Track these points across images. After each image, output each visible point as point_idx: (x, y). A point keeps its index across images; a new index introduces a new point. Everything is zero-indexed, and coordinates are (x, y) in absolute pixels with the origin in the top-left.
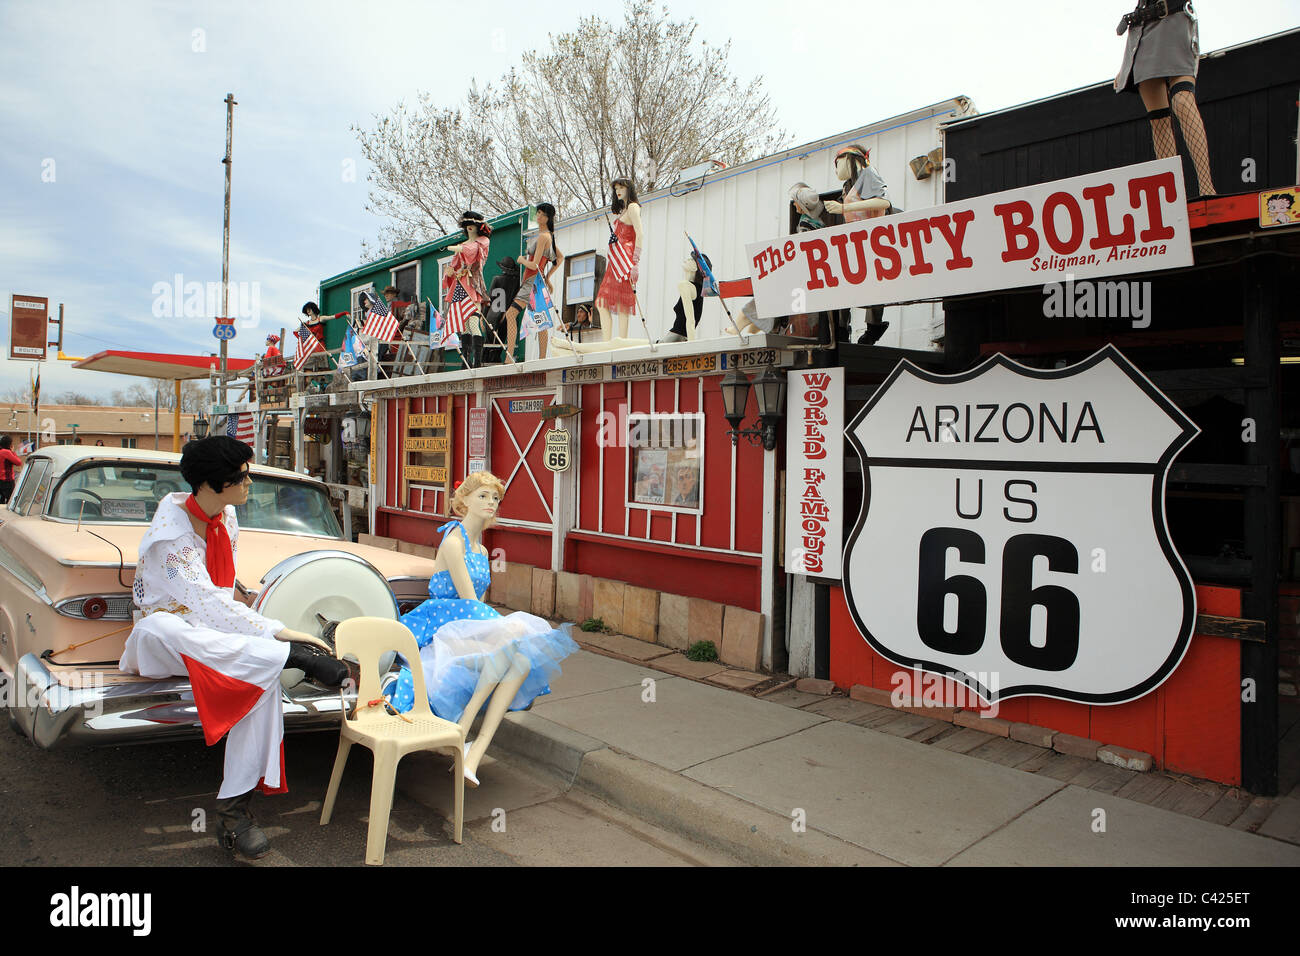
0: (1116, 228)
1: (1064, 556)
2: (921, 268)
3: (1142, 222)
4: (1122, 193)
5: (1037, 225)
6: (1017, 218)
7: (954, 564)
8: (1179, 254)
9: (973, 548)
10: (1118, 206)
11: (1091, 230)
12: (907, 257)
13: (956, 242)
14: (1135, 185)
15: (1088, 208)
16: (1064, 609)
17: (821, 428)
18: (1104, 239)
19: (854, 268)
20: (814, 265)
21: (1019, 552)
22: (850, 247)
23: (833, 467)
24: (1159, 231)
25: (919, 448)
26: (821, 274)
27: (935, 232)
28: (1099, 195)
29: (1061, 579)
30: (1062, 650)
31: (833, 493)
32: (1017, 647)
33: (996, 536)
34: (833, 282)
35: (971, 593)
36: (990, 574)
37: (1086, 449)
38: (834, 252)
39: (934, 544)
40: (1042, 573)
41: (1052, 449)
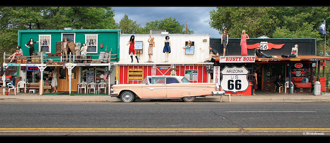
0: (251, 60)
1: (240, 81)
2: (237, 60)
3: (252, 60)
4: (252, 58)
5: (246, 59)
6: (245, 58)
7: (231, 83)
8: (254, 62)
9: (233, 81)
10: (251, 58)
11: (249, 60)
12: (236, 60)
13: (240, 59)
14: (253, 57)
15: (249, 58)
16: (240, 85)
17: (218, 72)
18: (250, 60)
19: (231, 60)
20: (227, 59)
21: (237, 81)
22: (231, 58)
23: (219, 75)
24: (253, 60)
25: (228, 73)
26: (227, 60)
27: (238, 58)
28: (250, 58)
29: (240, 83)
30: (240, 88)
31: (219, 78)
32: (237, 88)
33: (235, 80)
34: (228, 60)
35: (233, 85)
36: (234, 83)
37: (242, 73)
38: (229, 58)
39: (229, 81)
40: (238, 83)
41: (239, 73)
